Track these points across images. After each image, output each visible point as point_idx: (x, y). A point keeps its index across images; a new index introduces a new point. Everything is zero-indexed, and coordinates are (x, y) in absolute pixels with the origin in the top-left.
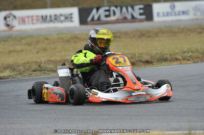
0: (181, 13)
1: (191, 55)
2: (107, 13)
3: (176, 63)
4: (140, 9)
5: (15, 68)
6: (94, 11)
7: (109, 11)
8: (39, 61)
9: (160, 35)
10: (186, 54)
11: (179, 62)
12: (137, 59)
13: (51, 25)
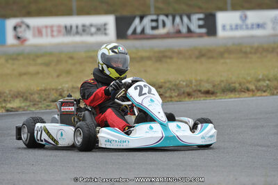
0: (255, 26)
1: (268, 85)
2: (154, 24)
3: (247, 95)
4: (199, 19)
5: (27, 96)
6: (137, 21)
7: (157, 21)
8: (60, 87)
9: (226, 55)
10: (262, 83)
11: (251, 93)
12: (195, 88)
13: (77, 39)
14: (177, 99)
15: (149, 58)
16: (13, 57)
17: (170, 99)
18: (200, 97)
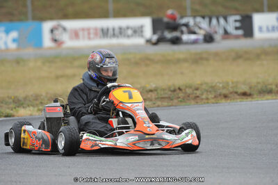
4: (236, 21)
9: (263, 57)
12: (231, 90)
13: (114, 41)
14: (213, 101)
15: (185, 60)
16: (50, 60)
17: (206, 101)
18: (237, 99)
